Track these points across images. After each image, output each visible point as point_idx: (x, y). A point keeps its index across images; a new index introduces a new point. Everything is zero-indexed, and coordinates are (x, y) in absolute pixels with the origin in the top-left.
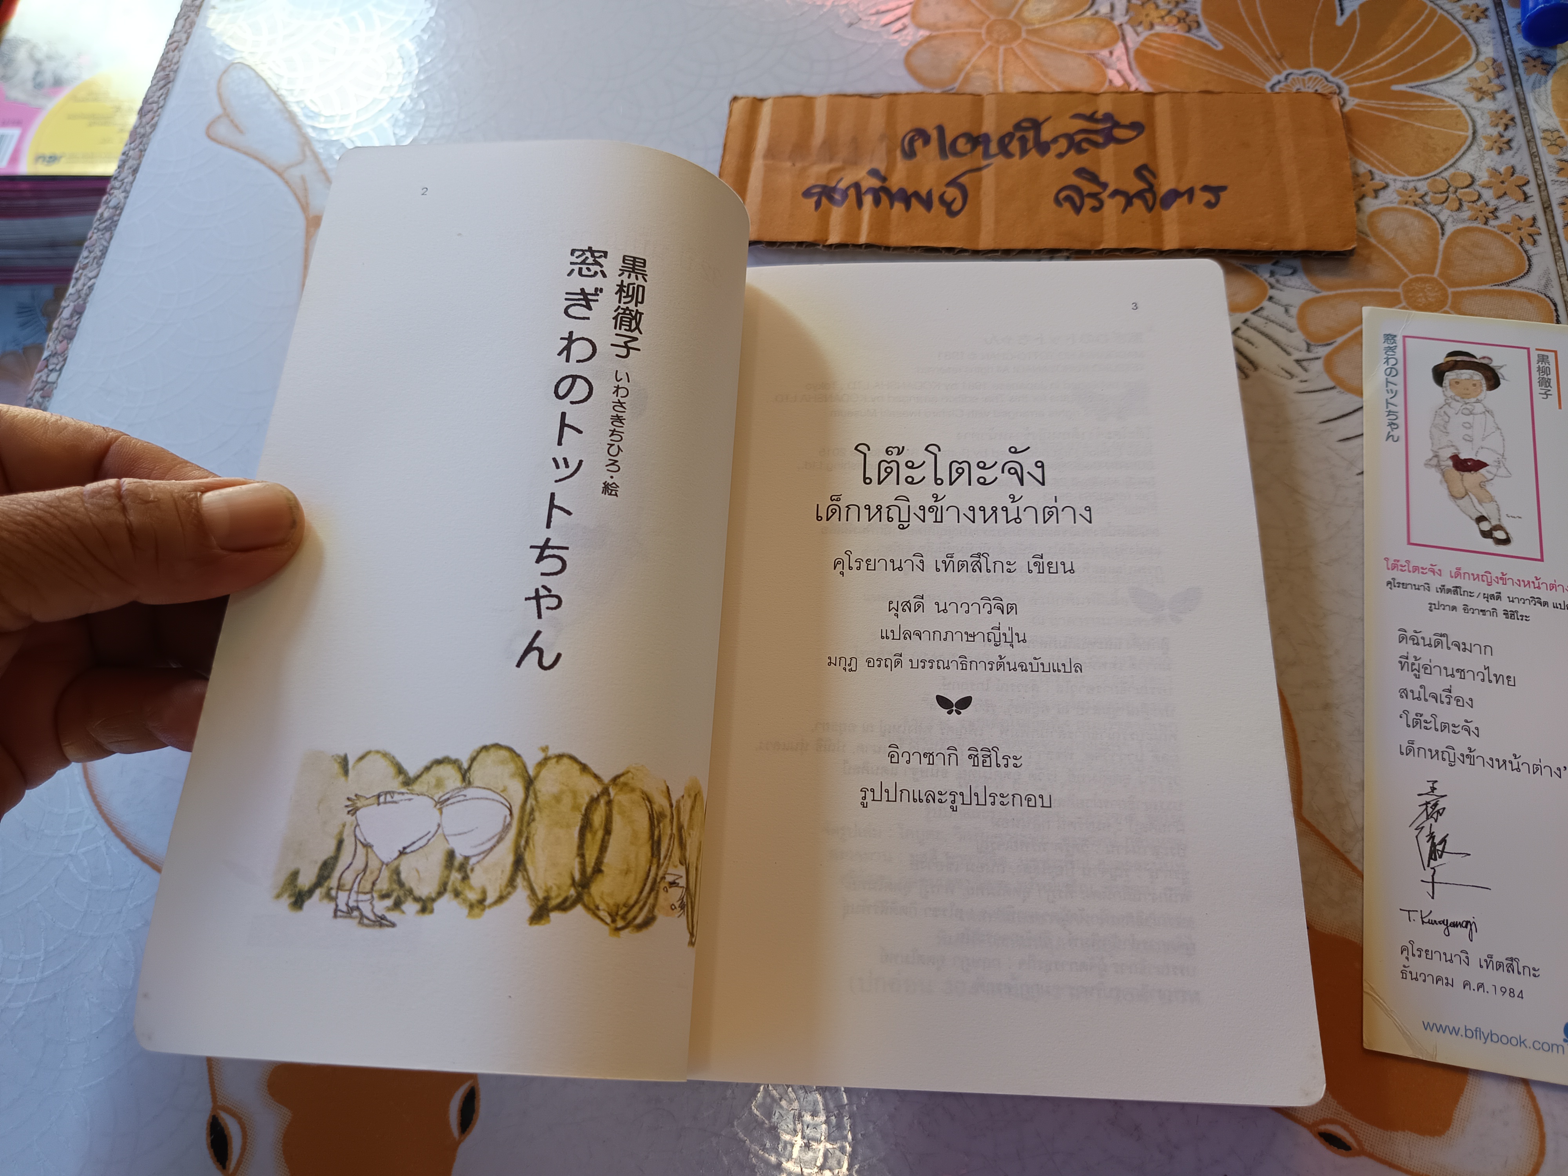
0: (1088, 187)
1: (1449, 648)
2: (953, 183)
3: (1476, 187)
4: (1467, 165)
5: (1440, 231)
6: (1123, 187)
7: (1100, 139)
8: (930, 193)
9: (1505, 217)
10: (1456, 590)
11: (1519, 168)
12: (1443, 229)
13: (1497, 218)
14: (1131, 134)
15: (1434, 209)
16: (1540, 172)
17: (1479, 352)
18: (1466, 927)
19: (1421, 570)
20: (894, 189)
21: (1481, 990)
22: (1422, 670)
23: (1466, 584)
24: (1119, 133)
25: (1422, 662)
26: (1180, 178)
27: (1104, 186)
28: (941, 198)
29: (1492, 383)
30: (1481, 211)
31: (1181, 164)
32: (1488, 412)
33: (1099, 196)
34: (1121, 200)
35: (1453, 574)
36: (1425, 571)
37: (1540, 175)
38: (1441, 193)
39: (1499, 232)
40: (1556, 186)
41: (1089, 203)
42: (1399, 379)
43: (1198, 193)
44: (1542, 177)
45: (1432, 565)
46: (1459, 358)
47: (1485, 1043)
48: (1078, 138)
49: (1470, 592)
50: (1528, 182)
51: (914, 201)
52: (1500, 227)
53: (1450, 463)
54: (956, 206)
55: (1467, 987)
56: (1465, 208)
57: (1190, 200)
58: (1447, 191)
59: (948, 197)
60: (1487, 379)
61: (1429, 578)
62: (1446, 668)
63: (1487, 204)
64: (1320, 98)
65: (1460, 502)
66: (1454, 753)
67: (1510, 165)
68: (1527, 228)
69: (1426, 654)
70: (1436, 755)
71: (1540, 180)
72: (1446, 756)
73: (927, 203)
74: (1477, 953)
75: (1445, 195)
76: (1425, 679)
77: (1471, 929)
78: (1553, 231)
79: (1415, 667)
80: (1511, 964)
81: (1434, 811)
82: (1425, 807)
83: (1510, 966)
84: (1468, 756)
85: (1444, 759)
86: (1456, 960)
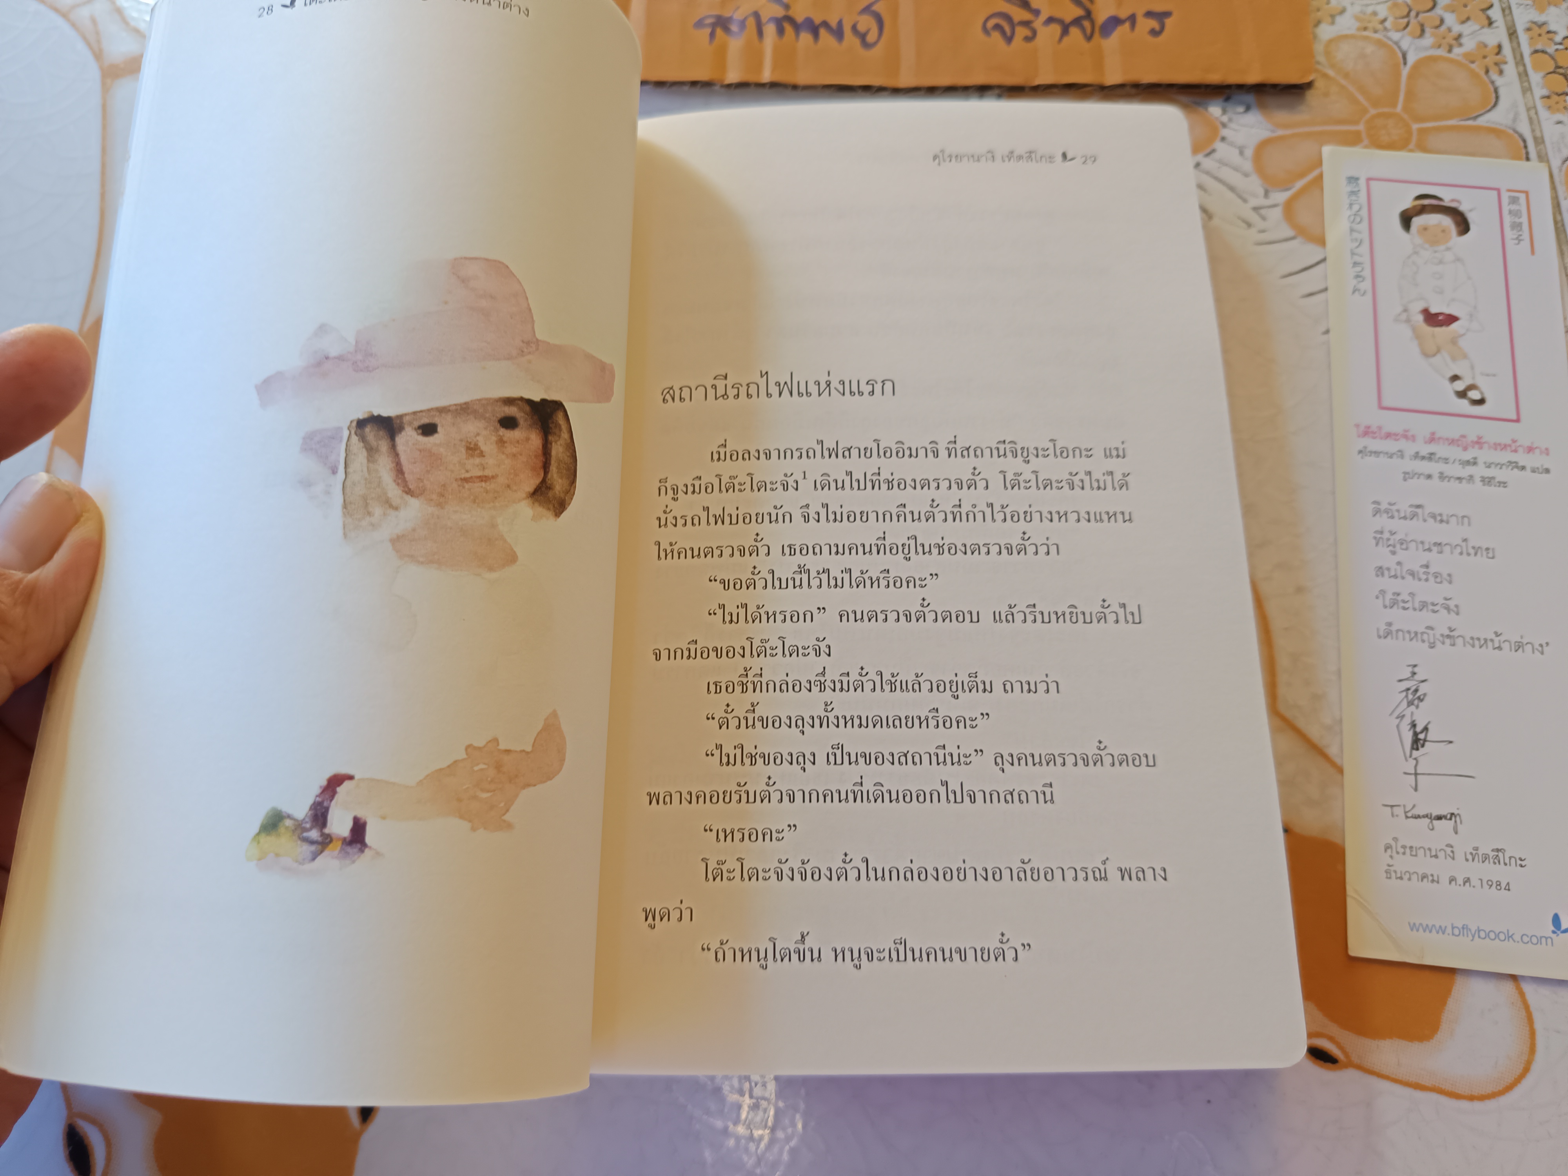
0: (1018, 14)
1: (1425, 520)
2: (866, 11)
3: (1438, 11)
5: (1402, 60)
6: (1058, 15)
8: (840, 22)
10: (1431, 457)
12: (1404, 58)
13: (1460, 45)
15: (1394, 36)
18: (1451, 819)
19: (1393, 437)
20: (800, 19)
21: (1467, 884)
22: (1398, 546)
23: (1441, 450)
25: (1397, 537)
26: (1120, 4)
27: (1037, 13)
28: (854, 28)
30: (1444, 38)
33: (1032, 25)
34: (1056, 28)
35: (1427, 440)
36: (1397, 437)
39: (1464, 61)
40: (1521, 11)
41: (1021, 32)
42: (1364, 227)
43: (1140, 20)
45: (1405, 431)
47: (1472, 940)
49: (1446, 459)
50: (1492, 5)
51: (822, 31)
52: (1466, 55)
54: (871, 37)
55: (1453, 883)
56: (1428, 33)
57: (1132, 28)
58: (1408, 15)
59: (862, 27)
61: (1402, 444)
62: (1422, 543)
63: (1449, 30)
66: (1434, 634)
68: (1492, 56)
69: (1401, 528)
70: (1416, 637)
71: (1505, 3)
72: (1425, 637)
73: (838, 34)
74: (1462, 847)
76: (1401, 555)
77: (1455, 823)
78: (1519, 60)
79: (1391, 542)
80: (1497, 856)
81: (1415, 697)
82: (1404, 694)
83: (1496, 858)
84: (1448, 636)
85: (1423, 641)
86: (1441, 855)
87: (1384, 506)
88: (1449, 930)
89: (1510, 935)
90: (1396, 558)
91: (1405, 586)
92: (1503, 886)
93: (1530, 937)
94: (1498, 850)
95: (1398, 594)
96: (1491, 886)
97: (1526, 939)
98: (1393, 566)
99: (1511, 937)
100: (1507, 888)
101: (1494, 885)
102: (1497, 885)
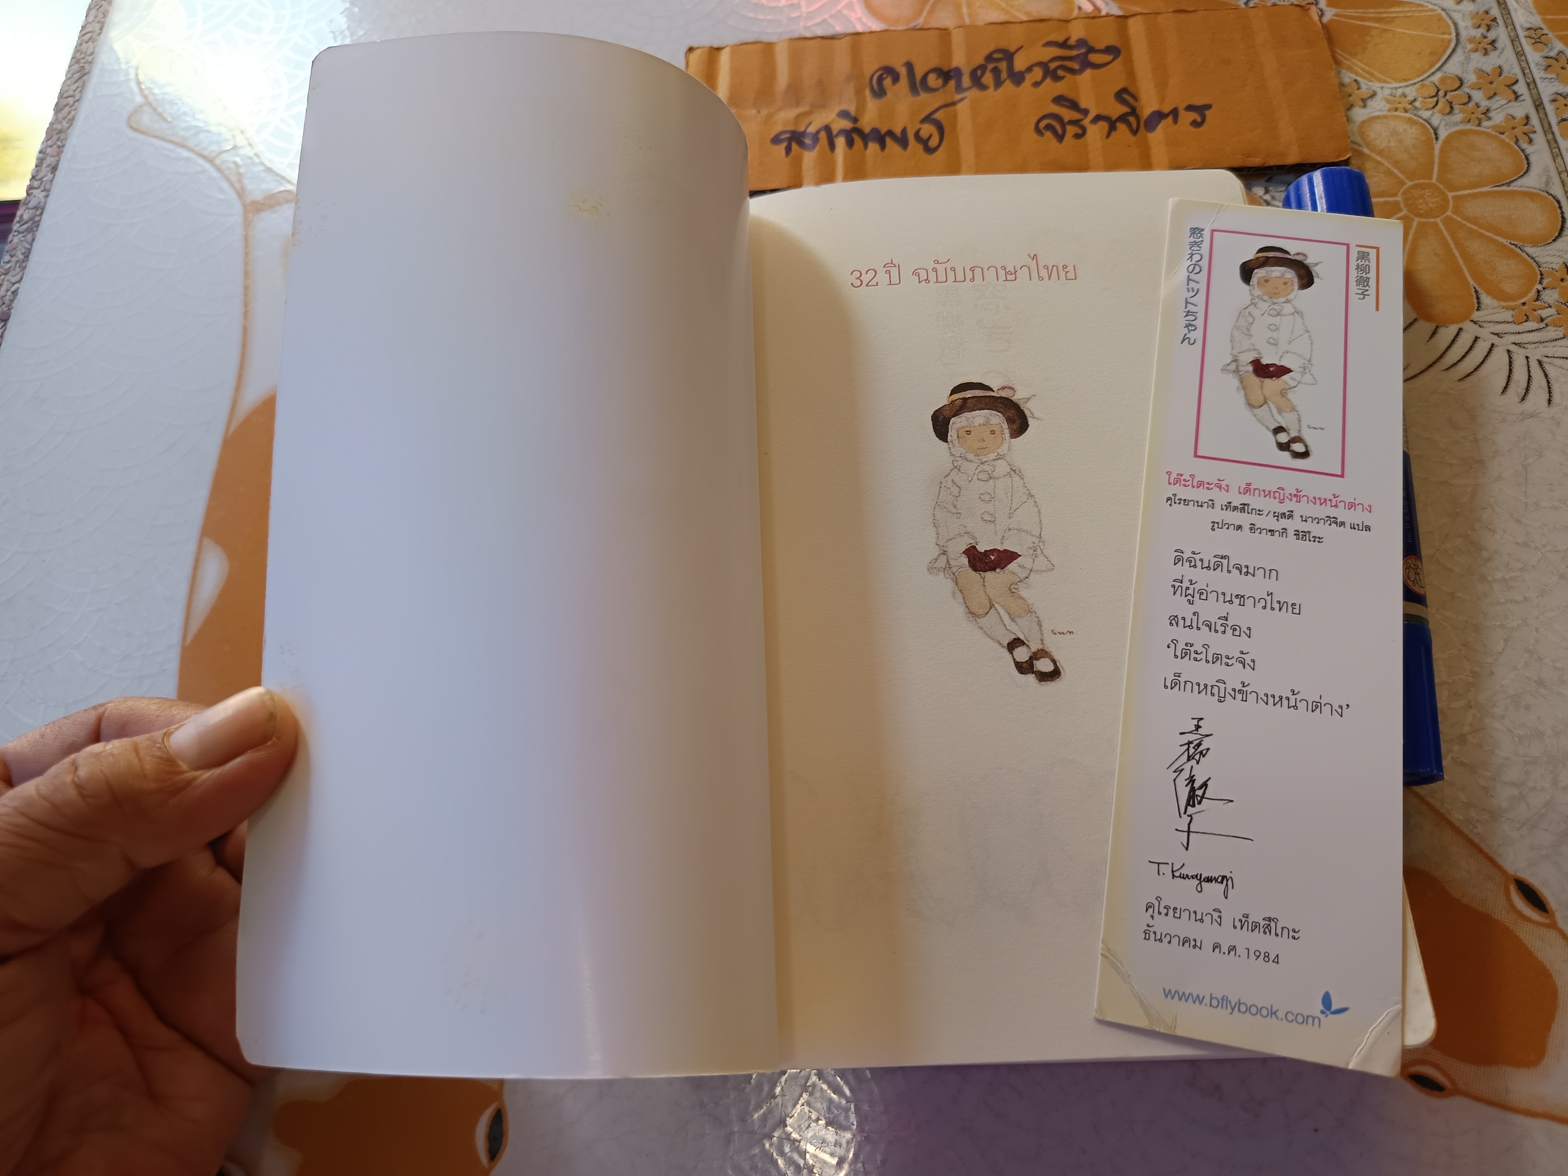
0: (1067, 114)
1: (1229, 571)
2: (927, 119)
3: (1465, 89)
5: (1433, 136)
6: (1105, 113)
7: (1076, 66)
8: (904, 131)
10: (1244, 508)
12: (1436, 134)
13: (1489, 119)
14: (1108, 58)
18: (1222, 882)
19: (1206, 486)
20: (867, 130)
21: (1232, 953)
22: (1197, 596)
23: (1256, 501)
25: (1197, 587)
26: (1162, 100)
27: (1085, 112)
28: (917, 135)
30: (1473, 113)
31: (1162, 85)
33: (1081, 123)
34: (1104, 125)
35: (1242, 490)
36: (1210, 487)
38: (1432, 97)
39: (1494, 133)
41: (1071, 130)
42: (1202, 277)
43: (1182, 113)
45: (1219, 480)
47: (1231, 1013)
48: (1053, 65)
49: (1259, 510)
51: (888, 140)
52: (1495, 127)
54: (934, 142)
55: (1217, 950)
56: (1456, 111)
57: (1175, 120)
58: (1436, 95)
59: (924, 134)
61: (1215, 494)
62: (1224, 594)
63: (1477, 105)
64: (1297, 9)
66: (1225, 688)
68: (1521, 127)
69: (1202, 578)
70: (1205, 690)
72: (1215, 690)
73: (903, 141)
74: (1232, 911)
75: (1435, 99)
76: (1199, 605)
77: (1227, 885)
78: (1547, 129)
79: (1190, 591)
80: (1269, 925)
81: (1197, 752)
82: (1185, 747)
83: (1267, 927)
84: (1241, 691)
85: (1213, 694)
86: (1207, 919)
87: (1185, 556)
89: (1273, 1012)
90: (1193, 608)
91: (1199, 637)
92: (1272, 957)
93: (1295, 1015)
94: (1270, 919)
95: (1192, 645)
96: (1258, 957)
97: (1290, 1017)
98: (1189, 616)
99: (1275, 1013)
100: (1276, 960)
101: (1262, 956)
102: (1265, 956)
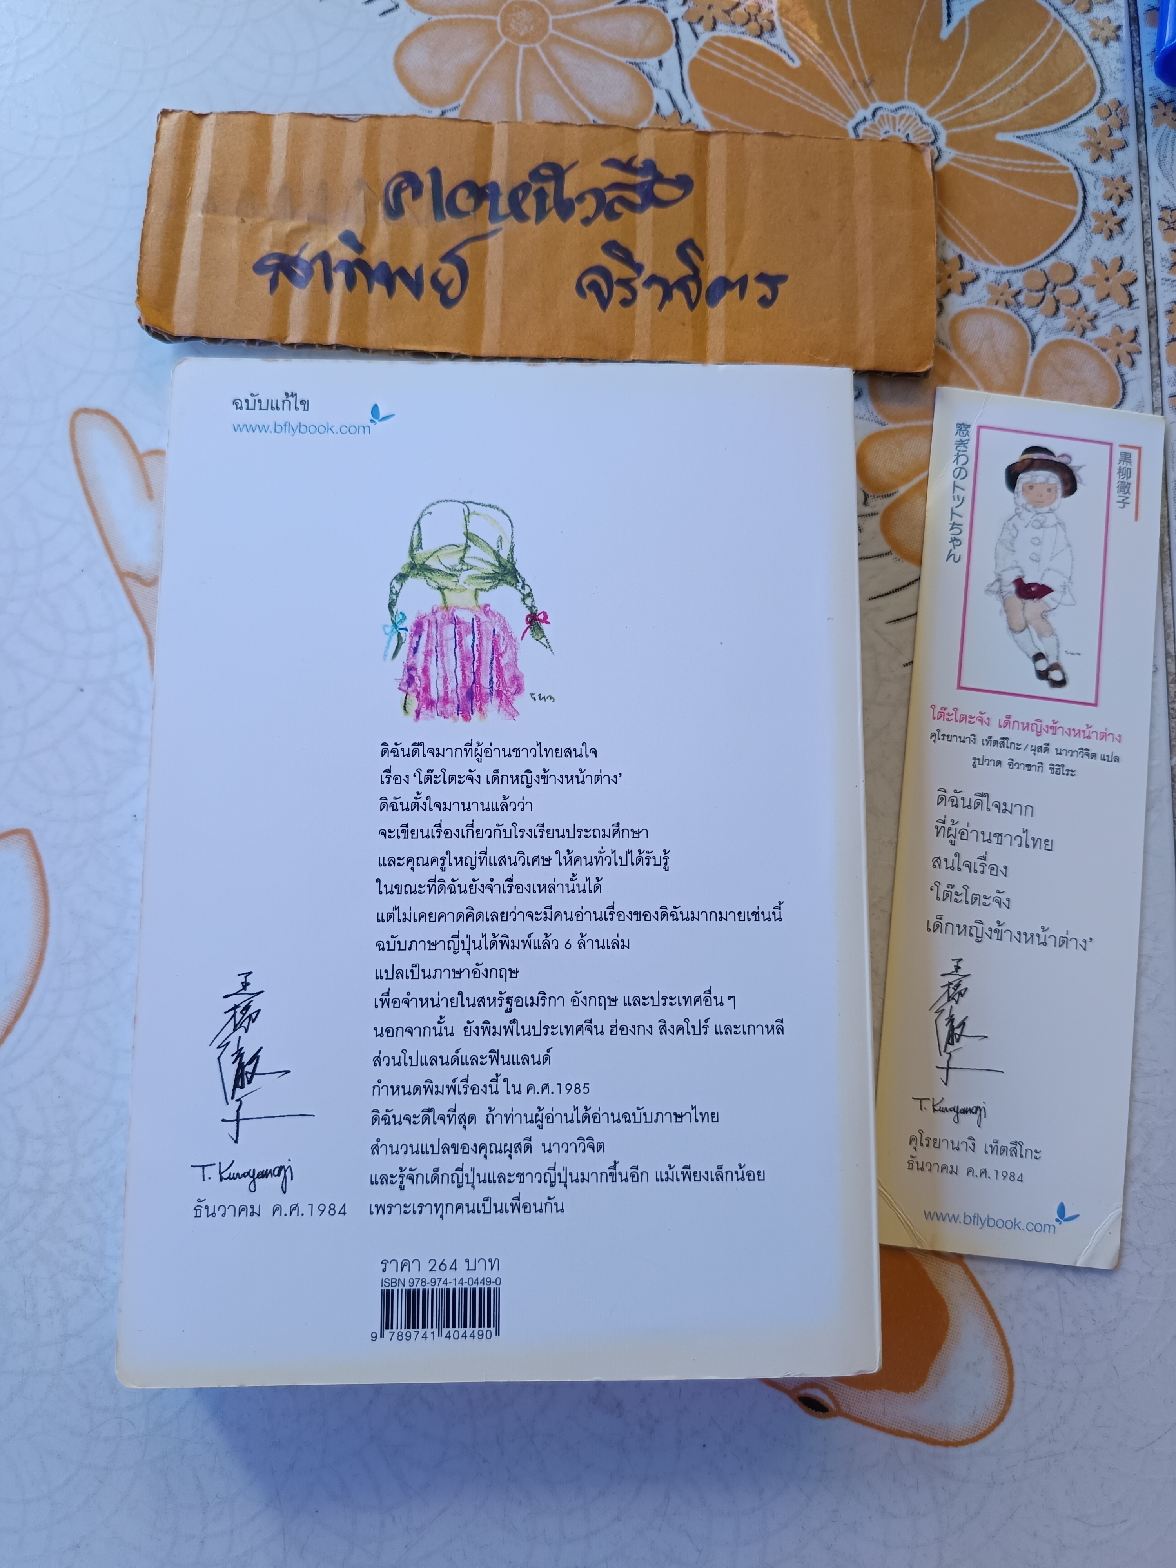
0: (619, 270)
1: (989, 810)
2: (449, 256)
3: (1077, 284)
4: (1069, 253)
5: (1030, 344)
6: (662, 272)
7: (638, 200)
8: (419, 272)
9: (1104, 328)
10: (1003, 742)
11: (1127, 261)
12: (1033, 341)
13: (1095, 328)
14: (677, 192)
15: (1027, 312)
16: (1150, 267)
17: (1058, 448)
18: (976, 1113)
19: (969, 719)
20: (373, 264)
21: (984, 1176)
22: (959, 836)
23: (1014, 735)
24: (662, 191)
25: (959, 827)
26: (731, 261)
27: (639, 269)
28: (434, 279)
29: (1068, 487)
30: (1079, 318)
31: (734, 241)
32: (1060, 524)
33: (631, 284)
34: (658, 291)
35: (1002, 724)
36: (972, 720)
37: (1150, 270)
39: (1096, 348)
40: (1166, 287)
41: (619, 293)
42: (968, 483)
43: (752, 284)
44: (1152, 273)
45: (980, 713)
46: (1036, 456)
47: (982, 1228)
48: (610, 195)
49: (1018, 744)
50: (1136, 280)
51: (398, 281)
52: (1099, 340)
53: (1013, 588)
54: (453, 292)
55: (971, 1174)
57: (742, 294)
58: (1044, 289)
59: (443, 278)
60: (1064, 482)
61: (976, 728)
62: (983, 833)
63: (1086, 309)
64: (909, 149)
65: (1019, 636)
66: (983, 928)
67: (1118, 256)
68: (1127, 343)
69: (964, 817)
70: (964, 931)
71: (1150, 278)
72: (974, 931)
73: (416, 285)
74: (984, 1138)
76: (961, 846)
77: (980, 1115)
78: (1155, 349)
79: (952, 832)
80: (1015, 1148)
81: (956, 992)
82: (947, 988)
83: (1013, 1151)
84: (996, 931)
85: (971, 935)
86: (963, 1147)
87: (948, 795)
88: (961, 1219)
89: (1016, 1223)
90: (955, 849)
91: (960, 878)
92: (1017, 1177)
93: (1034, 1225)
94: (1016, 1143)
95: (953, 887)
96: (1005, 1177)
97: (1030, 1227)
98: (951, 857)
99: (1018, 1225)
100: (1021, 1179)
101: (1009, 1176)
102: (1011, 1177)
